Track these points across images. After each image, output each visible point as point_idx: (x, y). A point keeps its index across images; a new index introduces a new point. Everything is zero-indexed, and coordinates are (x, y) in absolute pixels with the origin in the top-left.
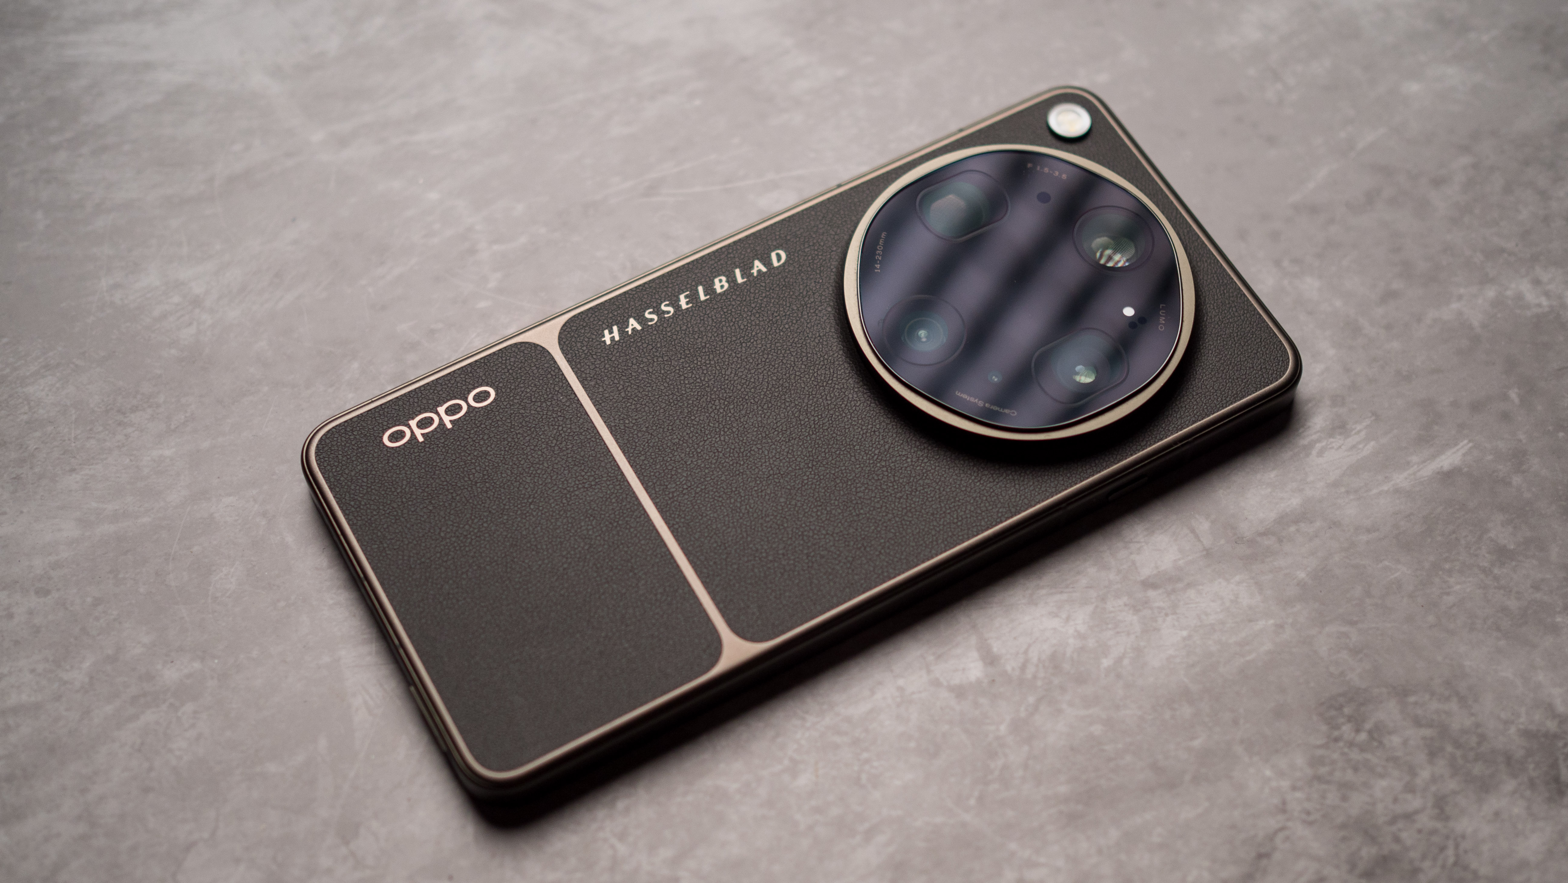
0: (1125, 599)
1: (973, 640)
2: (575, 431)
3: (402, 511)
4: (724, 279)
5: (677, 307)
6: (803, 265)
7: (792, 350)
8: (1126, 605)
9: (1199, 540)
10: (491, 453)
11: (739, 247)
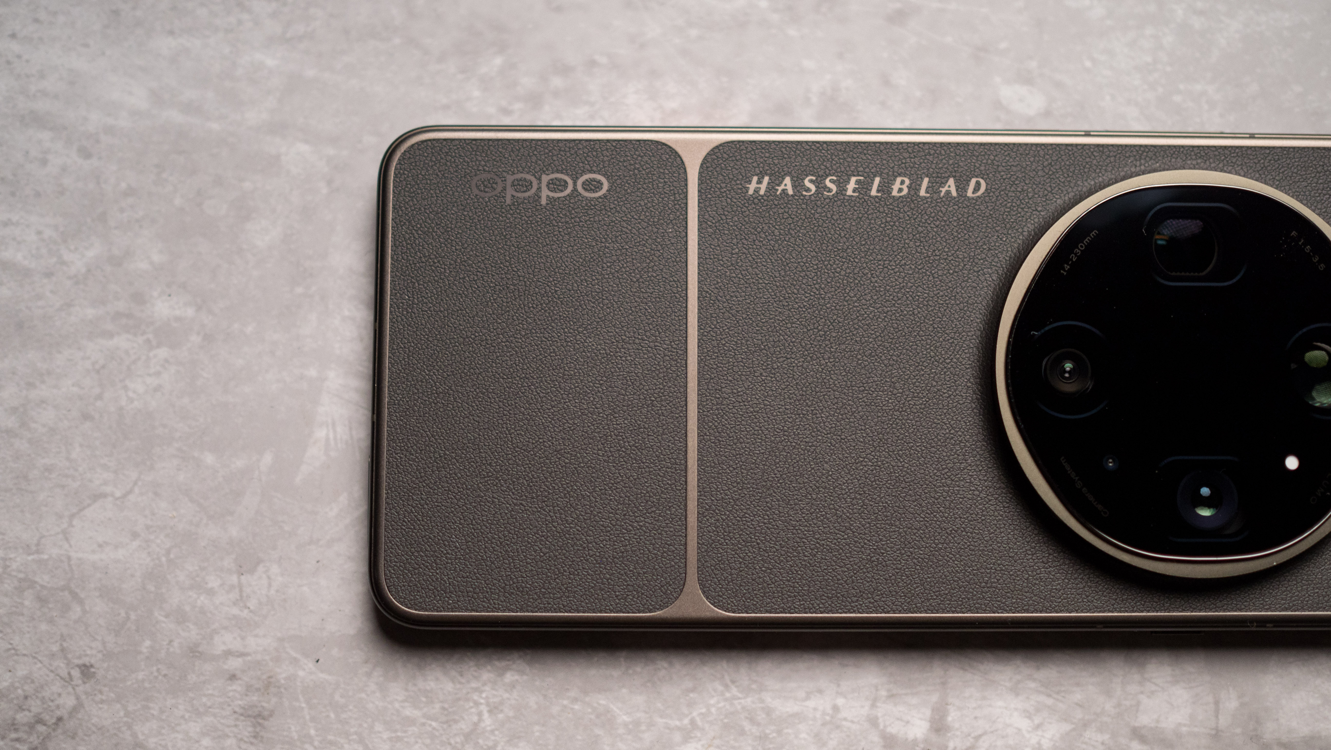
0: (1106, 737)
1: (935, 698)
2: (664, 275)
3: (451, 272)
4: (907, 181)
5: (842, 189)
6: (998, 210)
7: (930, 303)
8: (1103, 743)
9: (1217, 717)
10: (569, 255)
11: (943, 152)
